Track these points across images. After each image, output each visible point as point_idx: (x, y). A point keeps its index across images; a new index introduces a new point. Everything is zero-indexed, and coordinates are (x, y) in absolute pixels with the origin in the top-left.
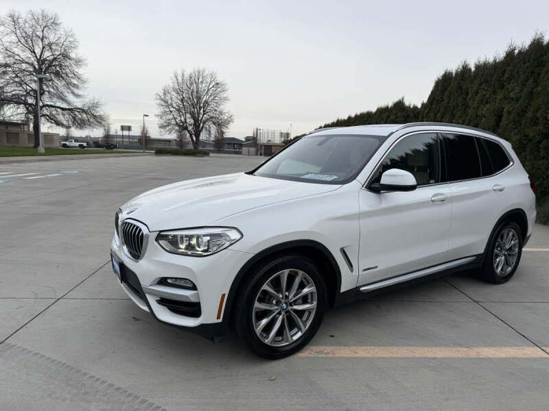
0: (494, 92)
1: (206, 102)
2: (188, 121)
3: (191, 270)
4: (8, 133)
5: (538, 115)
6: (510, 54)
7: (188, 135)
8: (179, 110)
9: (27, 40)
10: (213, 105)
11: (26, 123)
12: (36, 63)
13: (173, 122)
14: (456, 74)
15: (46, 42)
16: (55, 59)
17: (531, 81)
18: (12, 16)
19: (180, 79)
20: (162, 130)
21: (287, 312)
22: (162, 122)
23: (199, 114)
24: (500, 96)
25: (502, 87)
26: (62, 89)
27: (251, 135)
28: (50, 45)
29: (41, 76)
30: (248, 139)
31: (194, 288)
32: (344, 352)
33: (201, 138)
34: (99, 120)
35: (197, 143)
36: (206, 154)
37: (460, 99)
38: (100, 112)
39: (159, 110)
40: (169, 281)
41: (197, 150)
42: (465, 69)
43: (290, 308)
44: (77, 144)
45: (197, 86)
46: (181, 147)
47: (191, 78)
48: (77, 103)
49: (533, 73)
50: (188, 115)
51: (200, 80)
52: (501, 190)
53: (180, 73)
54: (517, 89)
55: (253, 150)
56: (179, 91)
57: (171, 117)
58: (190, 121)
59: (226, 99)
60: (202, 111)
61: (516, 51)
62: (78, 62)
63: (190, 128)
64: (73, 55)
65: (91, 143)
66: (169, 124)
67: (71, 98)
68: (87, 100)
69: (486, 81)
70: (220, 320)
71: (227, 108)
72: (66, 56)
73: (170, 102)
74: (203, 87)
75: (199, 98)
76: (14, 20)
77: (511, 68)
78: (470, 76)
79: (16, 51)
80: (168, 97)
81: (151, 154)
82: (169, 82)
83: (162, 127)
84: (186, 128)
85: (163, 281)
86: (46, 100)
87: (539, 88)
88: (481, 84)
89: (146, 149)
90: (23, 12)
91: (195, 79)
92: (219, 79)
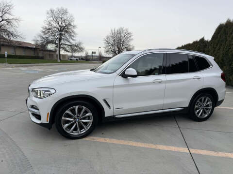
1: (124, 41)
4: (50, 55)
8: (113, 45)
9: (56, 19)
10: (126, 42)
11: (56, 51)
12: (59, 28)
13: (110, 50)
15: (63, 19)
16: (66, 26)
18: (51, 10)
19: (113, 32)
21: (79, 122)
22: (106, 50)
23: (120, 46)
26: (68, 37)
28: (64, 20)
29: (61, 33)
34: (81, 49)
38: (82, 46)
39: (104, 45)
40: (34, 107)
42: (229, 22)
43: (80, 121)
44: (75, 59)
45: (120, 34)
47: (118, 31)
48: (73, 43)
50: (116, 47)
51: (122, 32)
52: (199, 79)
53: (113, 30)
56: (113, 37)
57: (109, 48)
58: (117, 49)
59: (132, 39)
60: (122, 45)
62: (74, 27)
63: (117, 52)
64: (72, 24)
65: (80, 58)
66: (108, 51)
67: (71, 41)
68: (77, 42)
70: (48, 122)
71: (132, 43)
72: (70, 24)
73: (109, 42)
74: (123, 35)
75: (121, 40)
76: (52, 11)
79: (53, 23)
80: (108, 40)
82: (109, 33)
83: (106, 52)
84: (115, 52)
85: (32, 107)
86: (62, 42)
90: (55, 9)
91: (120, 32)
92: (129, 31)
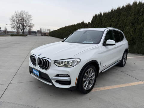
0: (109, 20)
1: (26, 20)
2: (20, 26)
3: (68, 71)
5: (121, 26)
6: (112, 11)
7: (20, 30)
8: (17, 23)
10: (28, 21)
13: (16, 26)
14: (98, 15)
17: (118, 17)
19: (17, 13)
20: (12, 29)
22: (12, 26)
23: (24, 24)
24: (110, 21)
25: (111, 19)
27: (39, 30)
30: (38, 31)
31: (69, 76)
32: (102, 89)
33: (25, 31)
35: (23, 32)
36: (26, 35)
37: (100, 21)
39: (11, 23)
40: (59, 75)
41: (23, 35)
42: (101, 14)
45: (23, 16)
46: (18, 33)
47: (20, 13)
49: (118, 15)
50: (20, 24)
51: (24, 14)
52: (124, 44)
53: (17, 11)
54: (115, 19)
55: (40, 34)
56: (17, 17)
57: (15, 25)
58: (21, 26)
59: (32, 20)
60: (24, 23)
61: (114, 10)
63: (21, 28)
66: (14, 27)
69: (107, 17)
70: (76, 85)
71: (32, 22)
73: (14, 20)
74: (24, 16)
75: (23, 19)
77: (113, 14)
78: (102, 16)
80: (13, 19)
81: (9, 36)
84: (20, 28)
85: (57, 76)
87: (120, 19)
88: (105, 18)
89: (7, 34)
91: (22, 14)
92: (29, 14)
